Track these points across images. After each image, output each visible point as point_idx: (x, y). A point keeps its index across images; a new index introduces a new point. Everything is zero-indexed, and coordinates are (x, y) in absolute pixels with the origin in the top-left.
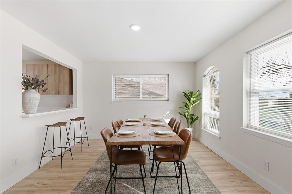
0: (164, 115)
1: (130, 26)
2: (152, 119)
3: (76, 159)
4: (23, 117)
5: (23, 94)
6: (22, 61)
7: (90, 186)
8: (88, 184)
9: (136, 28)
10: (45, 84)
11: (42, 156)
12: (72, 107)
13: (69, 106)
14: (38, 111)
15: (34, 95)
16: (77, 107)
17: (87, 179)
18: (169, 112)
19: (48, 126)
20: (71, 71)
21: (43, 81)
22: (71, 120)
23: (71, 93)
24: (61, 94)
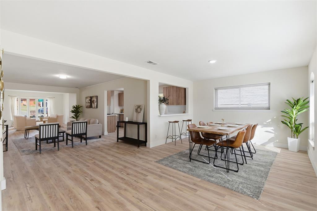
0: (264, 123)
1: (209, 61)
2: (236, 123)
3: (184, 144)
4: (159, 116)
5: (159, 105)
6: (159, 86)
7: (184, 154)
8: (184, 153)
9: (212, 62)
10: (168, 100)
11: (167, 138)
12: (186, 113)
13: (184, 112)
14: (165, 114)
15: (164, 106)
16: (189, 112)
17: (185, 152)
18: (270, 120)
19: (170, 122)
20: (185, 89)
21: (167, 98)
22: (184, 121)
23: (185, 104)
24: (179, 105)
